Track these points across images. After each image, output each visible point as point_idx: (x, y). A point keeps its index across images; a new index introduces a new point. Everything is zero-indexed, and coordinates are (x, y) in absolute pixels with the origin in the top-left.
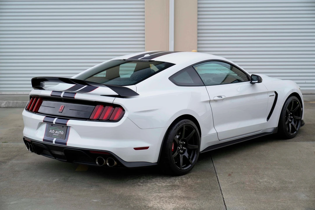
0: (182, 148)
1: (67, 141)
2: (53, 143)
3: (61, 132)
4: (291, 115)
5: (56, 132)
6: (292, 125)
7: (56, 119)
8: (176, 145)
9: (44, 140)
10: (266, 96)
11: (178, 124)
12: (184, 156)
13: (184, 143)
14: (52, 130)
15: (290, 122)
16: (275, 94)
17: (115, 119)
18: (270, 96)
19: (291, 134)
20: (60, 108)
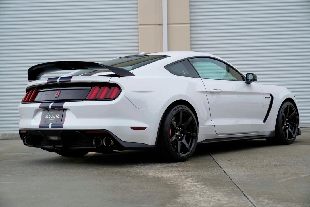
0: (180, 135)
1: (63, 124)
2: (49, 128)
3: (57, 116)
4: (287, 121)
5: (52, 117)
6: (289, 131)
7: (52, 103)
8: (174, 131)
9: (40, 127)
10: (262, 97)
11: (175, 108)
12: (182, 143)
13: (181, 129)
14: (48, 115)
15: (288, 128)
16: (270, 96)
17: (112, 97)
18: (266, 98)
19: (289, 140)
20: (57, 94)
